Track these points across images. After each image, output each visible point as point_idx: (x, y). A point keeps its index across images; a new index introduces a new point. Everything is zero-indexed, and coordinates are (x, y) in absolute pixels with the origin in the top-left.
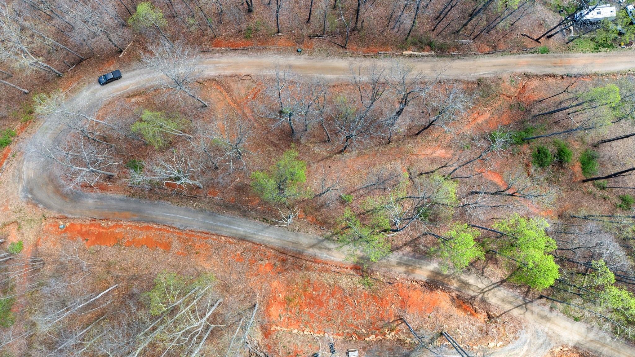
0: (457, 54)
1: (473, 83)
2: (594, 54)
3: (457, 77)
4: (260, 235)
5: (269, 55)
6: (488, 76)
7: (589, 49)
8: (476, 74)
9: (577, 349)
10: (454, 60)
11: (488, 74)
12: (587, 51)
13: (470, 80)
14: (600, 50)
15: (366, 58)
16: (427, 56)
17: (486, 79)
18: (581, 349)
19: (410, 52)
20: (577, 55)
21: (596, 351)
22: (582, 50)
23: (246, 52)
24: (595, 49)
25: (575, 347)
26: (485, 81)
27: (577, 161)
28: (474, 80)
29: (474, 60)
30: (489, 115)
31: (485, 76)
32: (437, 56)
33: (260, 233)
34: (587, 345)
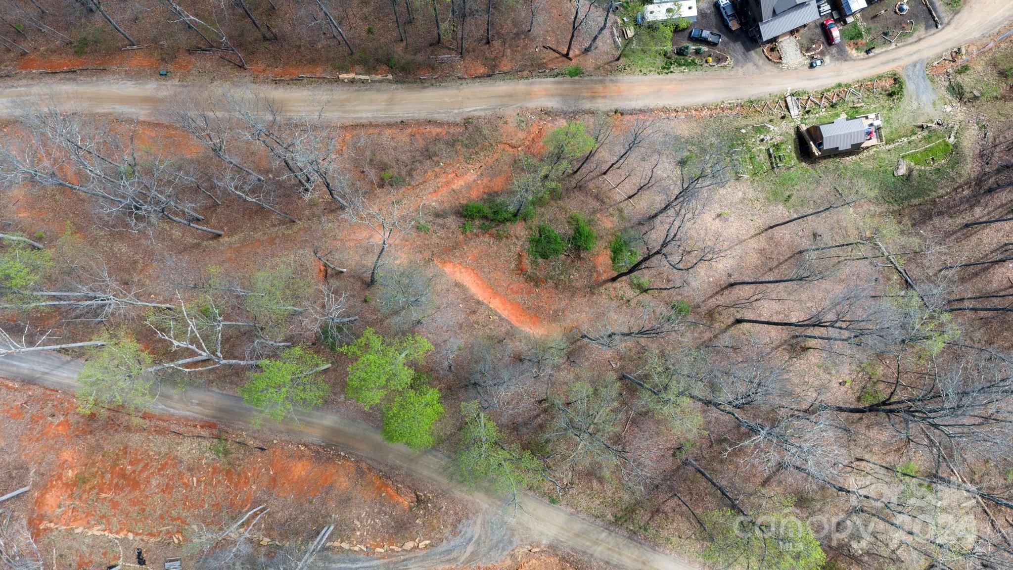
0: (429, 79)
1: (456, 124)
2: (661, 76)
3: (430, 116)
4: (54, 375)
5: (112, 81)
6: (482, 114)
7: (654, 69)
8: (461, 110)
9: (555, 550)
10: (424, 88)
11: (481, 110)
12: (650, 71)
13: (451, 119)
14: (672, 70)
15: (278, 85)
16: (380, 82)
17: (478, 118)
18: (560, 550)
19: (351, 76)
20: (632, 78)
21: (584, 553)
22: (641, 71)
23: (73, 76)
24: (663, 68)
25: (551, 546)
26: (475, 122)
27: (606, 248)
28: (458, 120)
29: (458, 89)
30: (474, 177)
31: (476, 114)
32: (397, 82)
33: (54, 372)
34: (570, 543)
